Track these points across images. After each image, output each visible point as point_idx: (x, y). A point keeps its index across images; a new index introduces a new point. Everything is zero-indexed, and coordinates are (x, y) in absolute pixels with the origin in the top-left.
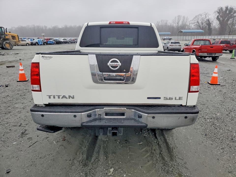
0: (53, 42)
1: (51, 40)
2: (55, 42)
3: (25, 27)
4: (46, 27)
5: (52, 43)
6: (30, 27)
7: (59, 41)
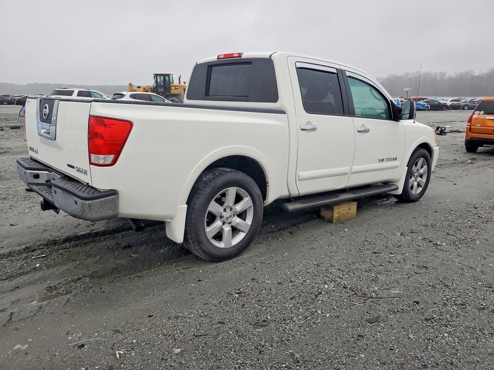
0: (423, 106)
1: (421, 102)
2: (429, 105)
3: (400, 76)
4: (443, 74)
5: (422, 108)
6: (409, 77)
7: (440, 103)
